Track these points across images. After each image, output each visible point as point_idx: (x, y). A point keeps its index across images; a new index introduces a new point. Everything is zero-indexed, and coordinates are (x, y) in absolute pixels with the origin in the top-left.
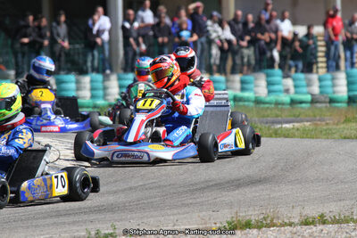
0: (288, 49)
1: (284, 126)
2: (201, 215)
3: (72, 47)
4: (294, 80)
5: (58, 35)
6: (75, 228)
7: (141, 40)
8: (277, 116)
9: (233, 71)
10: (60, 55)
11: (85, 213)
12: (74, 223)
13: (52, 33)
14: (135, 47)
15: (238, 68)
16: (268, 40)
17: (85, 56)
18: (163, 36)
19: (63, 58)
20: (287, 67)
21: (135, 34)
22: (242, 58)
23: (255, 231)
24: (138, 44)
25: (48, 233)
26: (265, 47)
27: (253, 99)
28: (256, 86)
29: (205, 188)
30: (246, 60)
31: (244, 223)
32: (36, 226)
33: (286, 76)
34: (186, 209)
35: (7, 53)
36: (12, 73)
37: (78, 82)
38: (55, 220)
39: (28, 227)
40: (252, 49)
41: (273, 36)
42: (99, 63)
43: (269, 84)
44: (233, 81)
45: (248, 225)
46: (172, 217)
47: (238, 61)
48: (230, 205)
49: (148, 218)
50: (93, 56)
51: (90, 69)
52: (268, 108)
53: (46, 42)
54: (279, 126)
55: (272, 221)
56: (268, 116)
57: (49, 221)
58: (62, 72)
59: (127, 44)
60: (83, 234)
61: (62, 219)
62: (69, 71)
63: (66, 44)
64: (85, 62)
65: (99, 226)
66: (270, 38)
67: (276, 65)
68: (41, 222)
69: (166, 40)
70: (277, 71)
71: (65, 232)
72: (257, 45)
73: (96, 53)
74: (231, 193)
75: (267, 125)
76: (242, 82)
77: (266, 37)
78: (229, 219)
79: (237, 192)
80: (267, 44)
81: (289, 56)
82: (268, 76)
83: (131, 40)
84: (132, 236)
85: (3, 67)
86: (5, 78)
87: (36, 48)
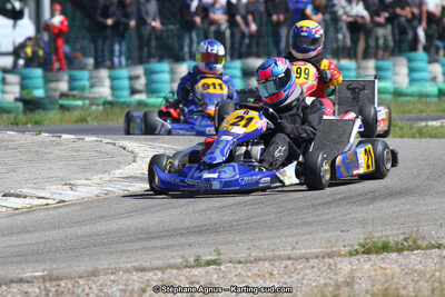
0: (434, 27)
1: (430, 123)
2: (327, 235)
3: (164, 28)
4: (443, 66)
5: (147, 13)
6: (170, 254)
7: (250, 18)
8: (421, 111)
9: (366, 56)
10: (150, 39)
11: (182, 235)
12: (168, 247)
13: (139, 11)
14: (243, 26)
15: (372, 51)
16: (410, 16)
17: (181, 39)
18: (277, 13)
19: (153, 43)
20: (433, 50)
21: (242, 11)
22: (377, 39)
23: (394, 255)
24: (247, 24)
25: (137, 261)
26: (406, 24)
27: (392, 90)
28: (395, 74)
29: (331, 203)
30: (381, 42)
31: (380, 244)
32: (121, 252)
33: (432, 61)
34: (309, 229)
35: (84, 38)
36: (91, 61)
37: (172, 72)
38: (145, 244)
39: (112, 253)
40: (389, 27)
41: (416, 11)
43: (411, 70)
44: (366, 68)
45: (385, 248)
46: (290, 239)
47: (372, 43)
48: (363, 223)
49: (260, 240)
50: (191, 38)
51: (187, 56)
52: (409, 102)
53: (133, 23)
54: (423, 124)
55: (414, 242)
56: (410, 112)
58: (152, 60)
59: (232, 23)
60: (180, 260)
61: (157, 243)
62: (161, 59)
65: (200, 251)
66: (413, 14)
67: (420, 47)
68: (128, 246)
69: (282, 17)
70: (421, 54)
71: (158, 258)
72: (396, 22)
73: (194, 36)
74: (364, 208)
75: (409, 123)
76: (378, 69)
77: (407, 12)
78: (362, 241)
79: (371, 206)
80: (409, 21)
81: (436, 35)
82: (410, 60)
83: (239, 18)
84: (240, 262)
85: (79, 54)
86: (83, 67)
87: (120, 31)
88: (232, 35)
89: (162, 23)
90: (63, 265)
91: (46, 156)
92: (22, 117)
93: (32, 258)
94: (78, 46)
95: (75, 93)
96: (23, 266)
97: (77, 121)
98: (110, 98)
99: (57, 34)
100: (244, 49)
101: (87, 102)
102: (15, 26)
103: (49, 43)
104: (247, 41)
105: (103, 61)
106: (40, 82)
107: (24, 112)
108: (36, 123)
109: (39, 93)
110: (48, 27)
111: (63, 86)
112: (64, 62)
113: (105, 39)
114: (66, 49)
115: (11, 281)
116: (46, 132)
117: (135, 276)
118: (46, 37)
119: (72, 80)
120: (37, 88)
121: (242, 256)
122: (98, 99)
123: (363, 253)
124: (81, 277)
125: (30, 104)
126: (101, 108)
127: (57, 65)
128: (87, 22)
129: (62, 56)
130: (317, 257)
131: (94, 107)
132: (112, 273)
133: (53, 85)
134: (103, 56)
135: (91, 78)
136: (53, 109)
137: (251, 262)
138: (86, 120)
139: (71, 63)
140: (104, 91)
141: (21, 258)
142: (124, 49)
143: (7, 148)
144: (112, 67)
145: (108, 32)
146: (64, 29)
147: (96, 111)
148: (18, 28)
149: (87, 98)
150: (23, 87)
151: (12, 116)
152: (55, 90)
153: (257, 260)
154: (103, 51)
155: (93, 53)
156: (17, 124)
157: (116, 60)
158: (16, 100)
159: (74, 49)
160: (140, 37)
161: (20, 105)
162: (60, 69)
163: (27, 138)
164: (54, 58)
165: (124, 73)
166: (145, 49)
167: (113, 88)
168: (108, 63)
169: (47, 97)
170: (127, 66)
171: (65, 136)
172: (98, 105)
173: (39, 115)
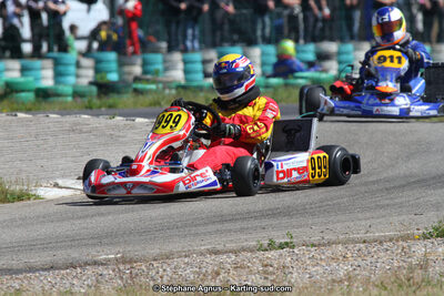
2: (401, 218)
6: (243, 237)
7: (324, 3)
9: (440, 39)
10: (223, 24)
11: (256, 218)
12: (242, 230)
14: (316, 11)
19: (226, 27)
24: (320, 9)
25: (210, 243)
29: (404, 186)
32: (195, 235)
34: (382, 212)
35: (157, 22)
36: (164, 45)
38: (219, 226)
39: (185, 236)
42: (271, 32)
44: (439, 52)
46: (363, 223)
48: (437, 206)
49: (334, 223)
50: (264, 23)
53: (206, 7)
57: (211, 228)
58: (226, 44)
60: (254, 243)
61: (227, 226)
63: (231, 9)
64: (254, 31)
65: (273, 234)
68: (201, 229)
69: (355, 1)
71: (231, 241)
73: (267, 20)
74: (438, 192)
78: (435, 224)
83: (312, 2)
84: (313, 245)
85: (153, 39)
86: (156, 51)
87: (193, 15)
88: (305, 19)
89: (235, 8)
90: (138, 248)
91: (121, 139)
92: (96, 101)
93: (106, 241)
94: (150, 30)
95: (149, 77)
96: (98, 249)
97: (150, 105)
98: (183, 82)
99: (130, 18)
100: (317, 33)
101: (161, 86)
102: (89, 10)
103: (123, 27)
104: (320, 25)
105: (177, 45)
106: (114, 66)
107: (99, 96)
108: (110, 107)
109: (113, 77)
110: (122, 12)
111: (137, 70)
112: (138, 45)
113: (178, 23)
114: (140, 33)
115: (86, 264)
116: (120, 115)
117: (209, 259)
118: (120, 21)
119: (145, 64)
120: (110, 72)
121: (316, 239)
122: (171, 82)
123: (437, 236)
124: (155, 260)
125: (104, 88)
126: (174, 92)
127: (131, 49)
128: (161, 6)
129: (136, 39)
130: (391, 240)
131: (167, 91)
132: (186, 256)
133: (126, 69)
134: (177, 40)
135: (165, 61)
136: (127, 92)
137: (324, 245)
138: (159, 104)
139: (145, 46)
140: (178, 75)
141: (96, 241)
142: (197, 32)
143: (81, 132)
144: (185, 51)
145: (182, 16)
146: (138, 12)
147: (169, 95)
148: (92, 12)
149: (160, 82)
150: (97, 71)
151: (86, 100)
152: (130, 73)
153: (330, 244)
154: (176, 35)
155: (166, 36)
156: (91, 108)
157: (189, 44)
158: (91, 83)
159: (147, 33)
160: (213, 20)
161: (94, 89)
162: (135, 53)
163: (101, 122)
164: (128, 42)
165: (197, 56)
166: (218, 33)
167: (186, 72)
168: (181, 47)
169: (122, 80)
170: (201, 49)
171: (138, 120)
172: (170, 88)
173: (113, 99)
